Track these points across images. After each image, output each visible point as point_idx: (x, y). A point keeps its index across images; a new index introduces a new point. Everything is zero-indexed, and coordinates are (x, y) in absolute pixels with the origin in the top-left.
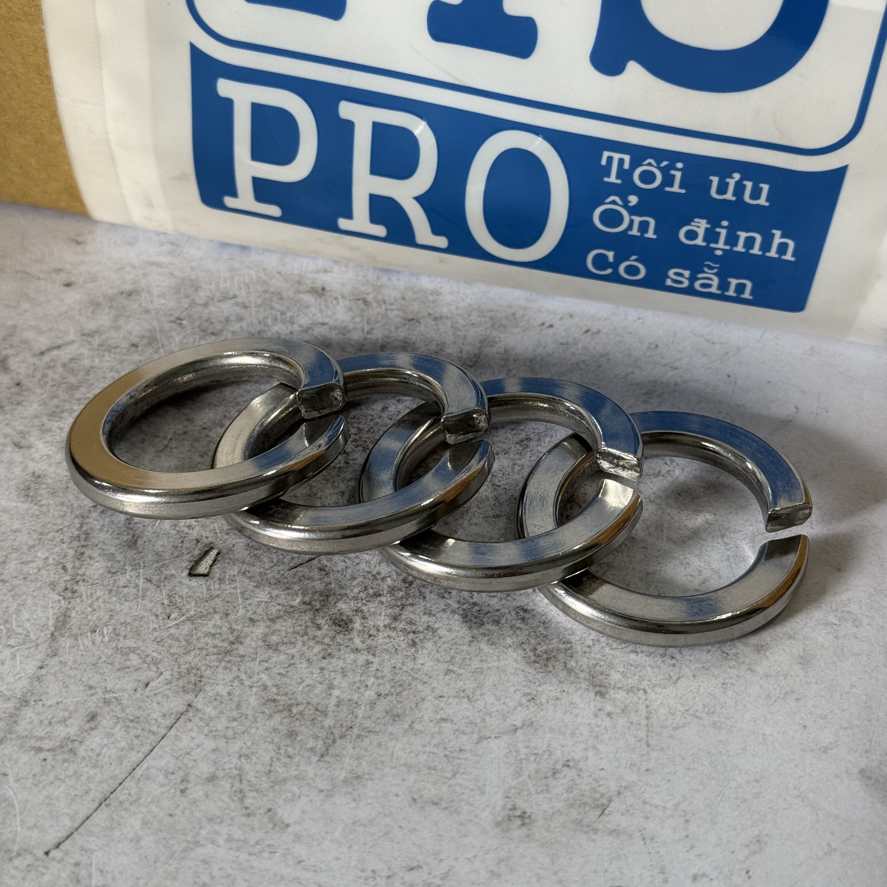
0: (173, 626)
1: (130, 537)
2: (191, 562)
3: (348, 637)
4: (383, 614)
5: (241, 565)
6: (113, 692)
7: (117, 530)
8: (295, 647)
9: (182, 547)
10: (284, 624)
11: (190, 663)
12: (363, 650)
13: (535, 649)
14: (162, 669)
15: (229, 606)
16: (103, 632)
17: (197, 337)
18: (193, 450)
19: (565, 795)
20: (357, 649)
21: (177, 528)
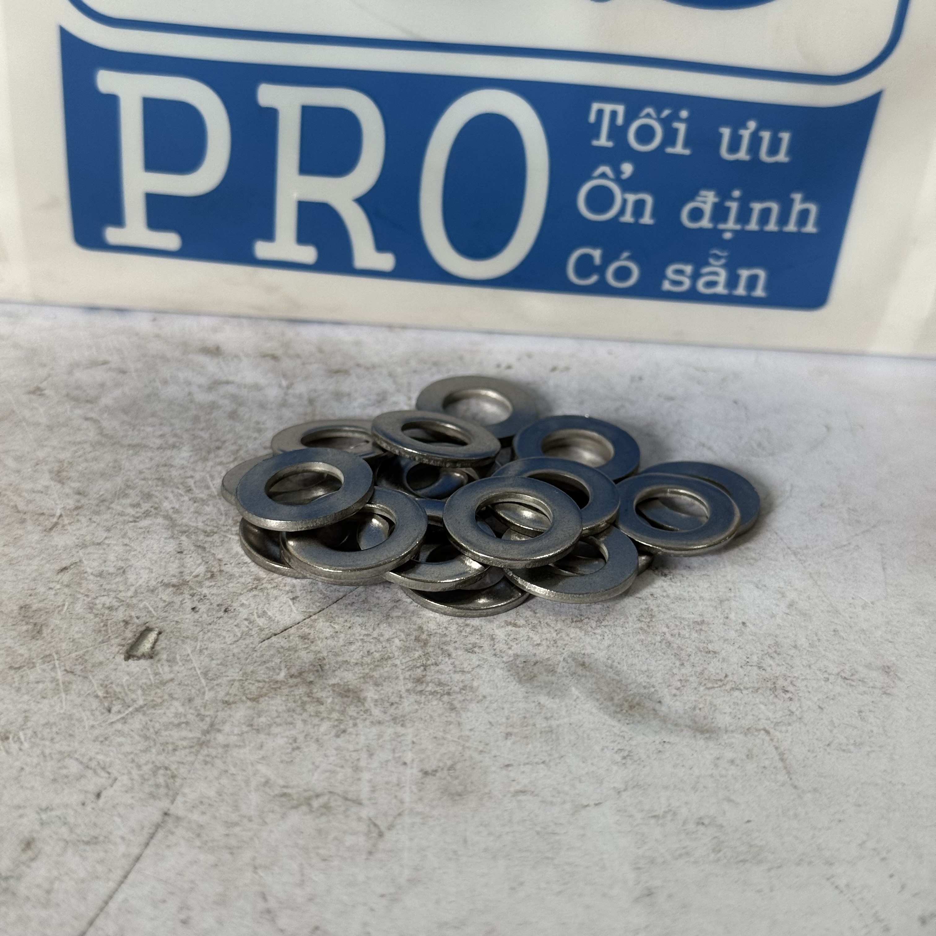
0: (118, 720)
1: (30, 627)
2: (123, 646)
3: (362, 708)
4: (401, 677)
5: (192, 643)
6: (52, 810)
7: (10, 620)
8: (295, 727)
9: (106, 631)
10: (272, 702)
11: (153, 762)
12: (388, 721)
13: (612, 699)
14: (115, 773)
15: (190, 690)
16: (19, 738)
17: (68, 407)
18: (95, 525)
19: (712, 856)
20: (379, 723)
21: (94, 611)
